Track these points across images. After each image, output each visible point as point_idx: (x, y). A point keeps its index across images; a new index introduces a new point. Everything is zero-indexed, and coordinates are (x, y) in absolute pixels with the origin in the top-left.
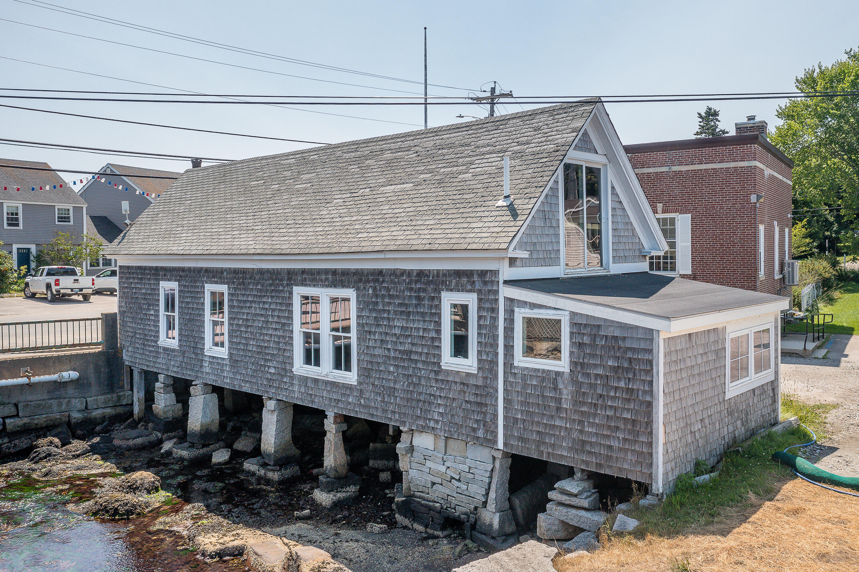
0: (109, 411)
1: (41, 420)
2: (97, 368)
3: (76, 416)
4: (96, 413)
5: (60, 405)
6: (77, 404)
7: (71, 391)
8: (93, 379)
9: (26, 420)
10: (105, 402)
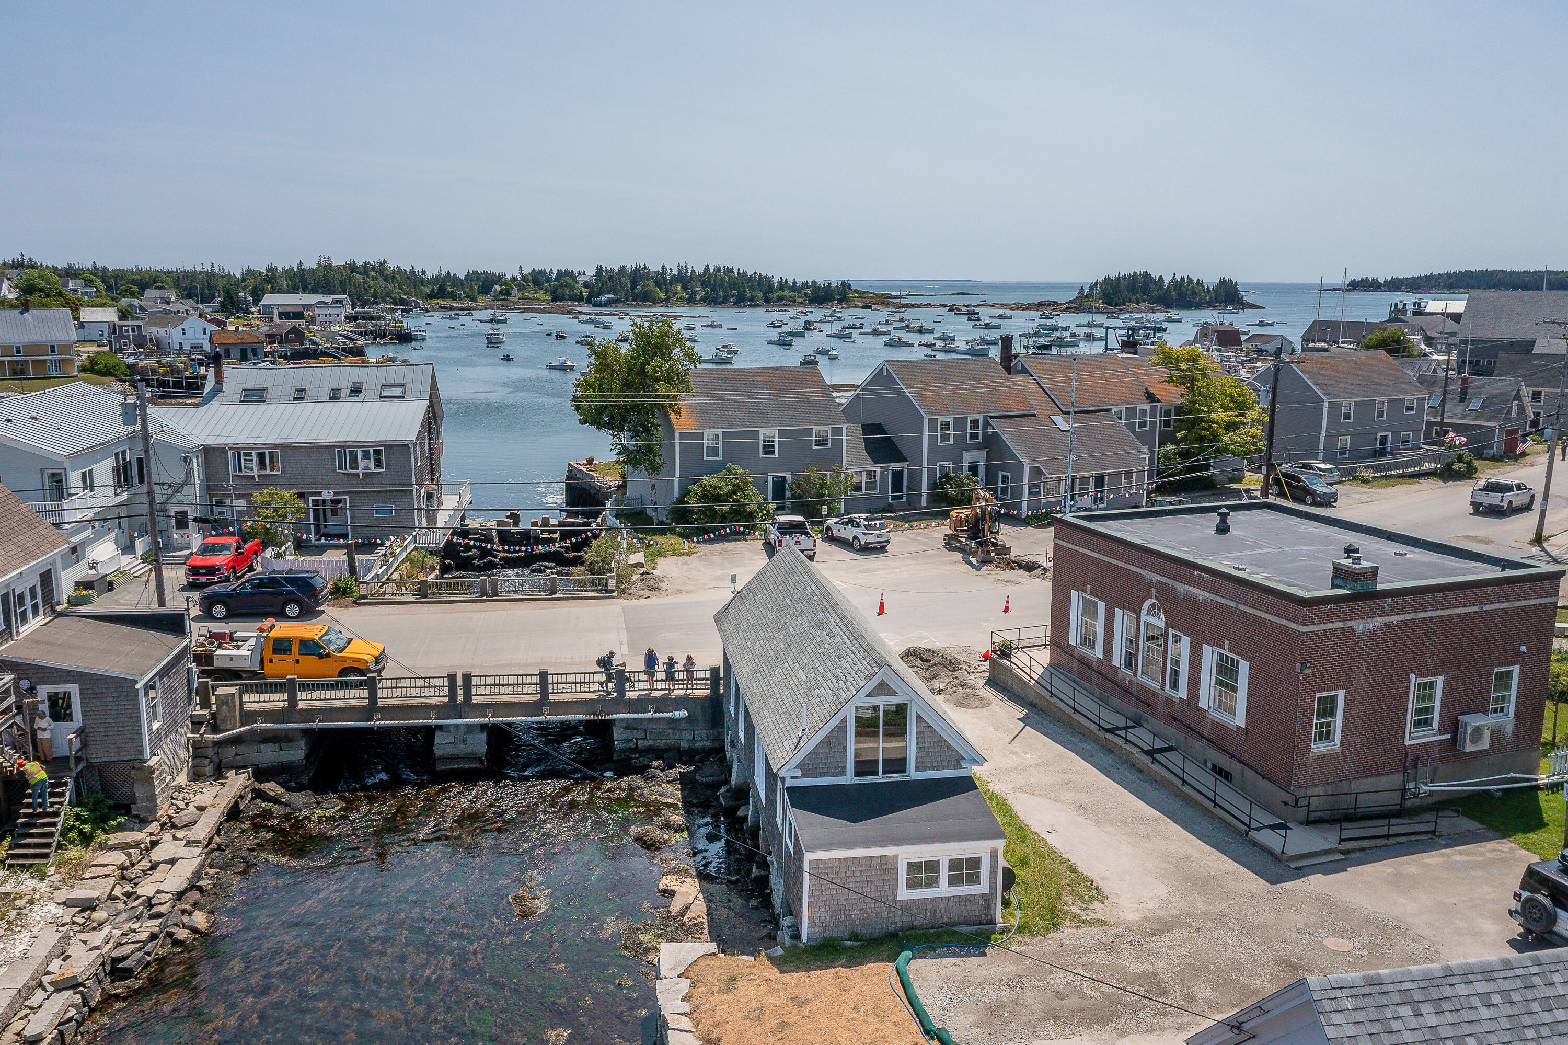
0: (708, 744)
1: (660, 743)
2: (703, 709)
3: (684, 745)
4: (699, 745)
5: (674, 734)
6: (687, 735)
7: (683, 725)
8: (700, 717)
9: (651, 743)
10: (707, 736)
